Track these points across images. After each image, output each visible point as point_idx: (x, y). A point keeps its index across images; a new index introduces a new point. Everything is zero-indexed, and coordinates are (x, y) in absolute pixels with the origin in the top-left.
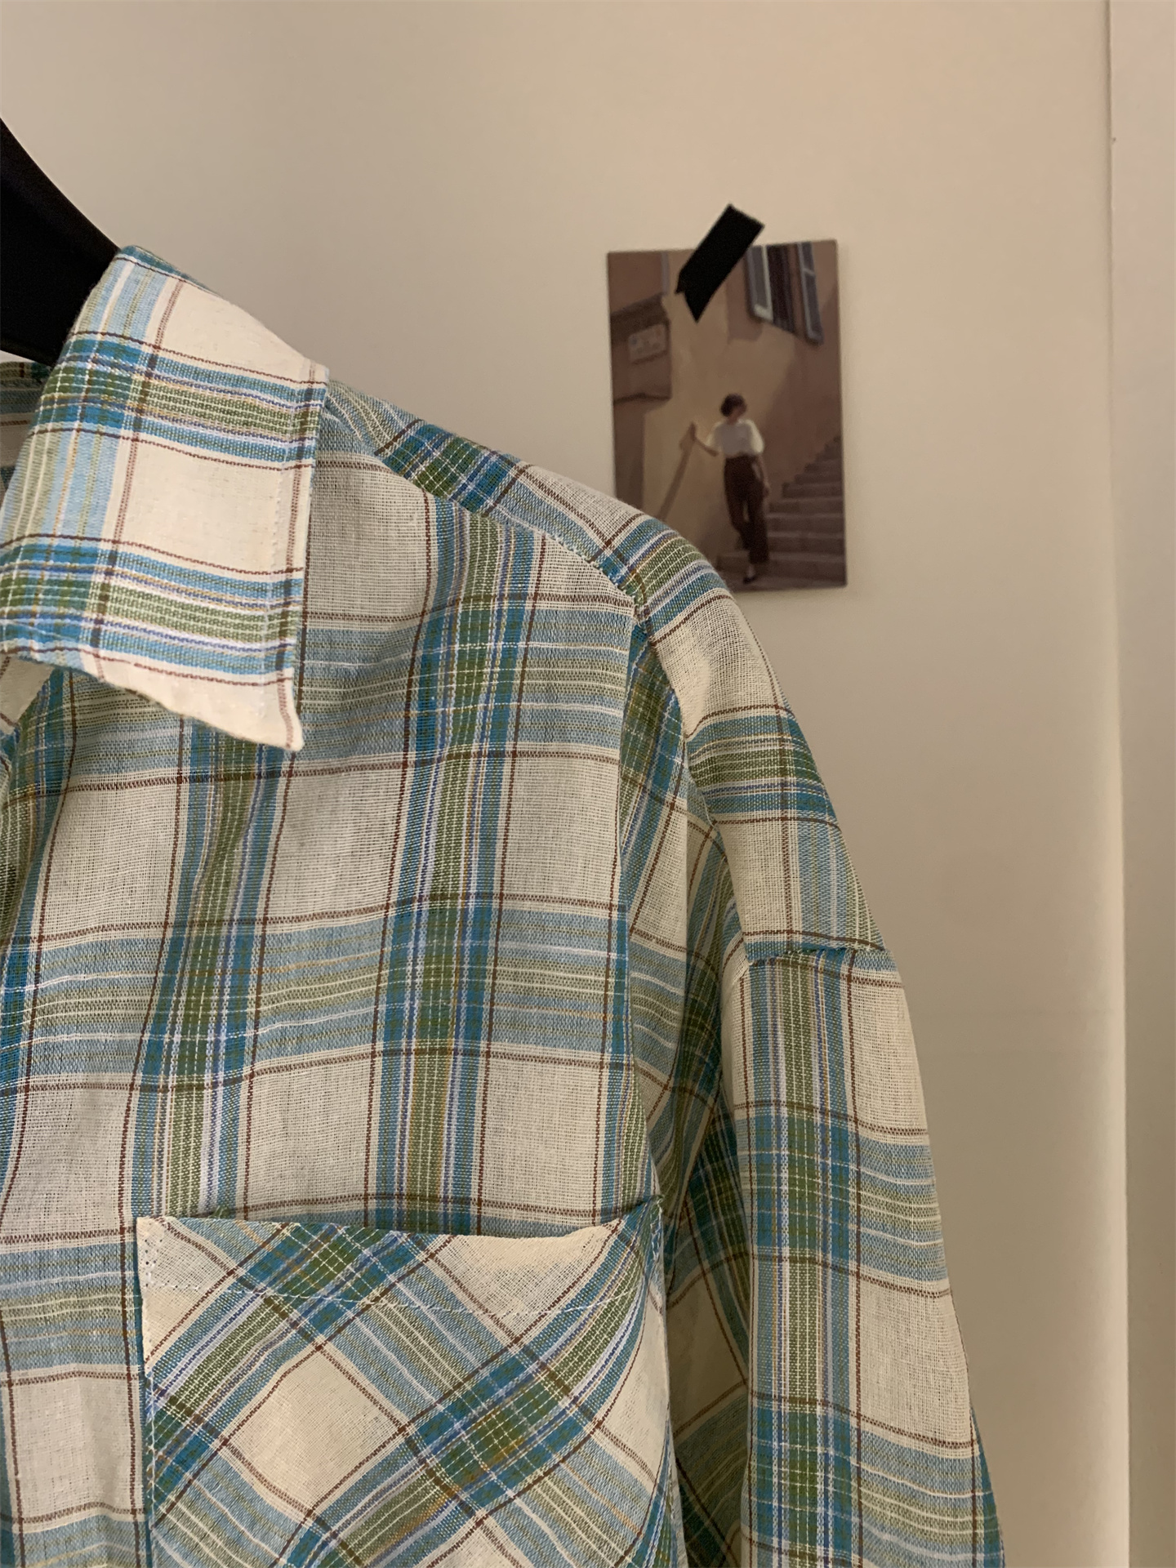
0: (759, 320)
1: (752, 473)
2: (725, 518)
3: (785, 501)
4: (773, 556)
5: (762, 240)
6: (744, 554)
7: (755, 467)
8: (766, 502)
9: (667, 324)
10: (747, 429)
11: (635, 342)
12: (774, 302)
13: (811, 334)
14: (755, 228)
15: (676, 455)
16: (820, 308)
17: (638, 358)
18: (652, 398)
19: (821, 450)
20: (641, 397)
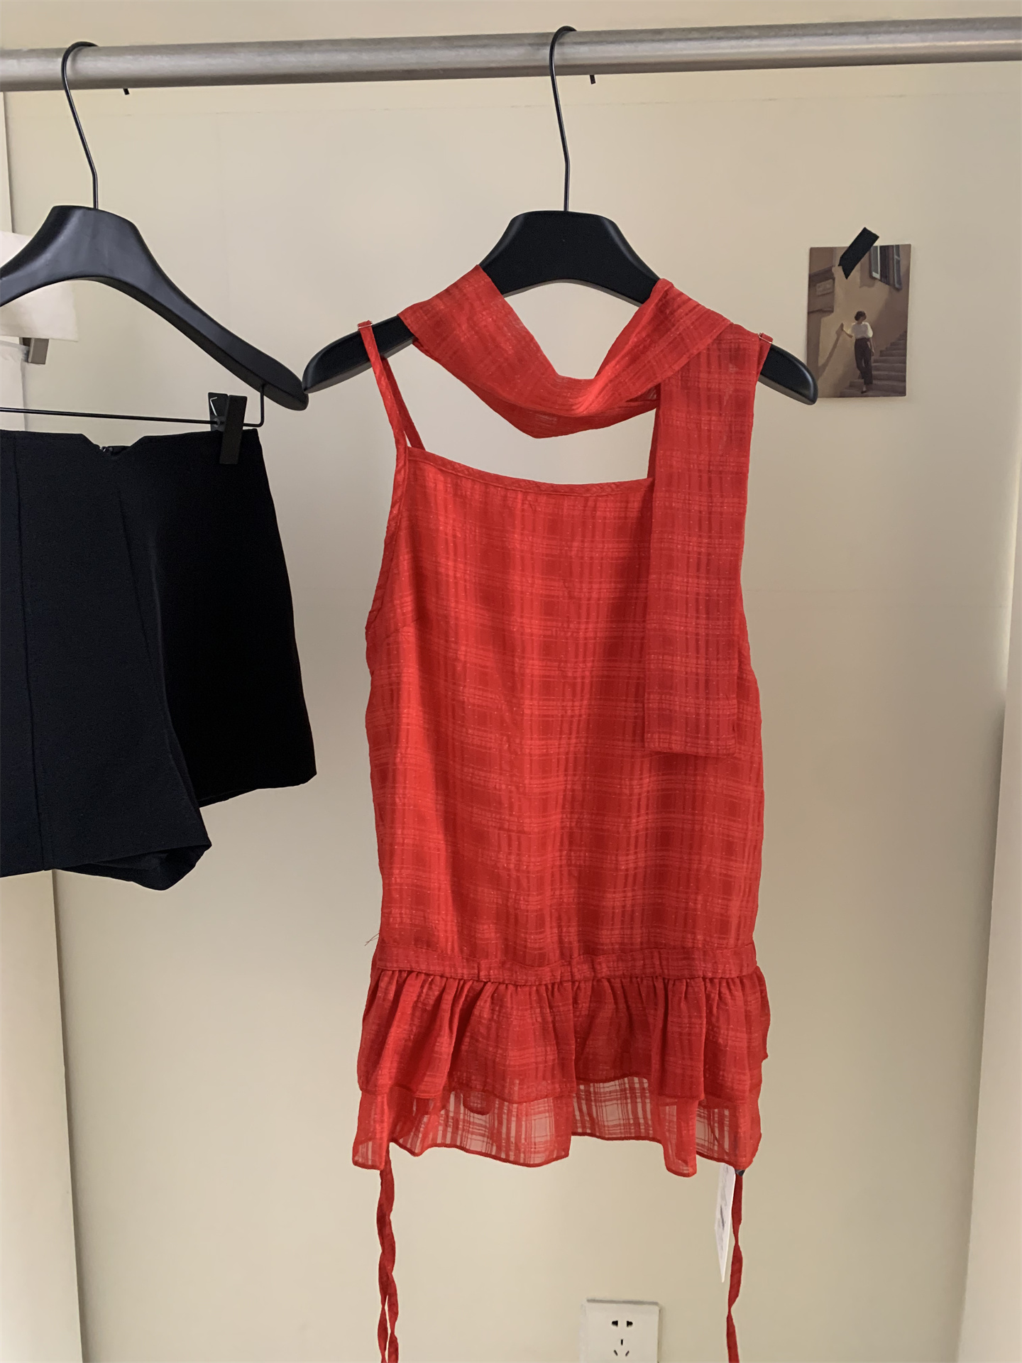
0: (875, 279)
1: (867, 346)
2: (855, 365)
3: (881, 358)
4: (874, 382)
5: (877, 243)
6: (863, 381)
7: (868, 343)
8: (873, 358)
9: (834, 279)
10: (866, 326)
11: (819, 287)
12: (881, 271)
13: (897, 286)
14: (876, 237)
15: (834, 337)
16: (902, 274)
17: (820, 294)
18: (825, 312)
19: (898, 336)
20: (820, 311)
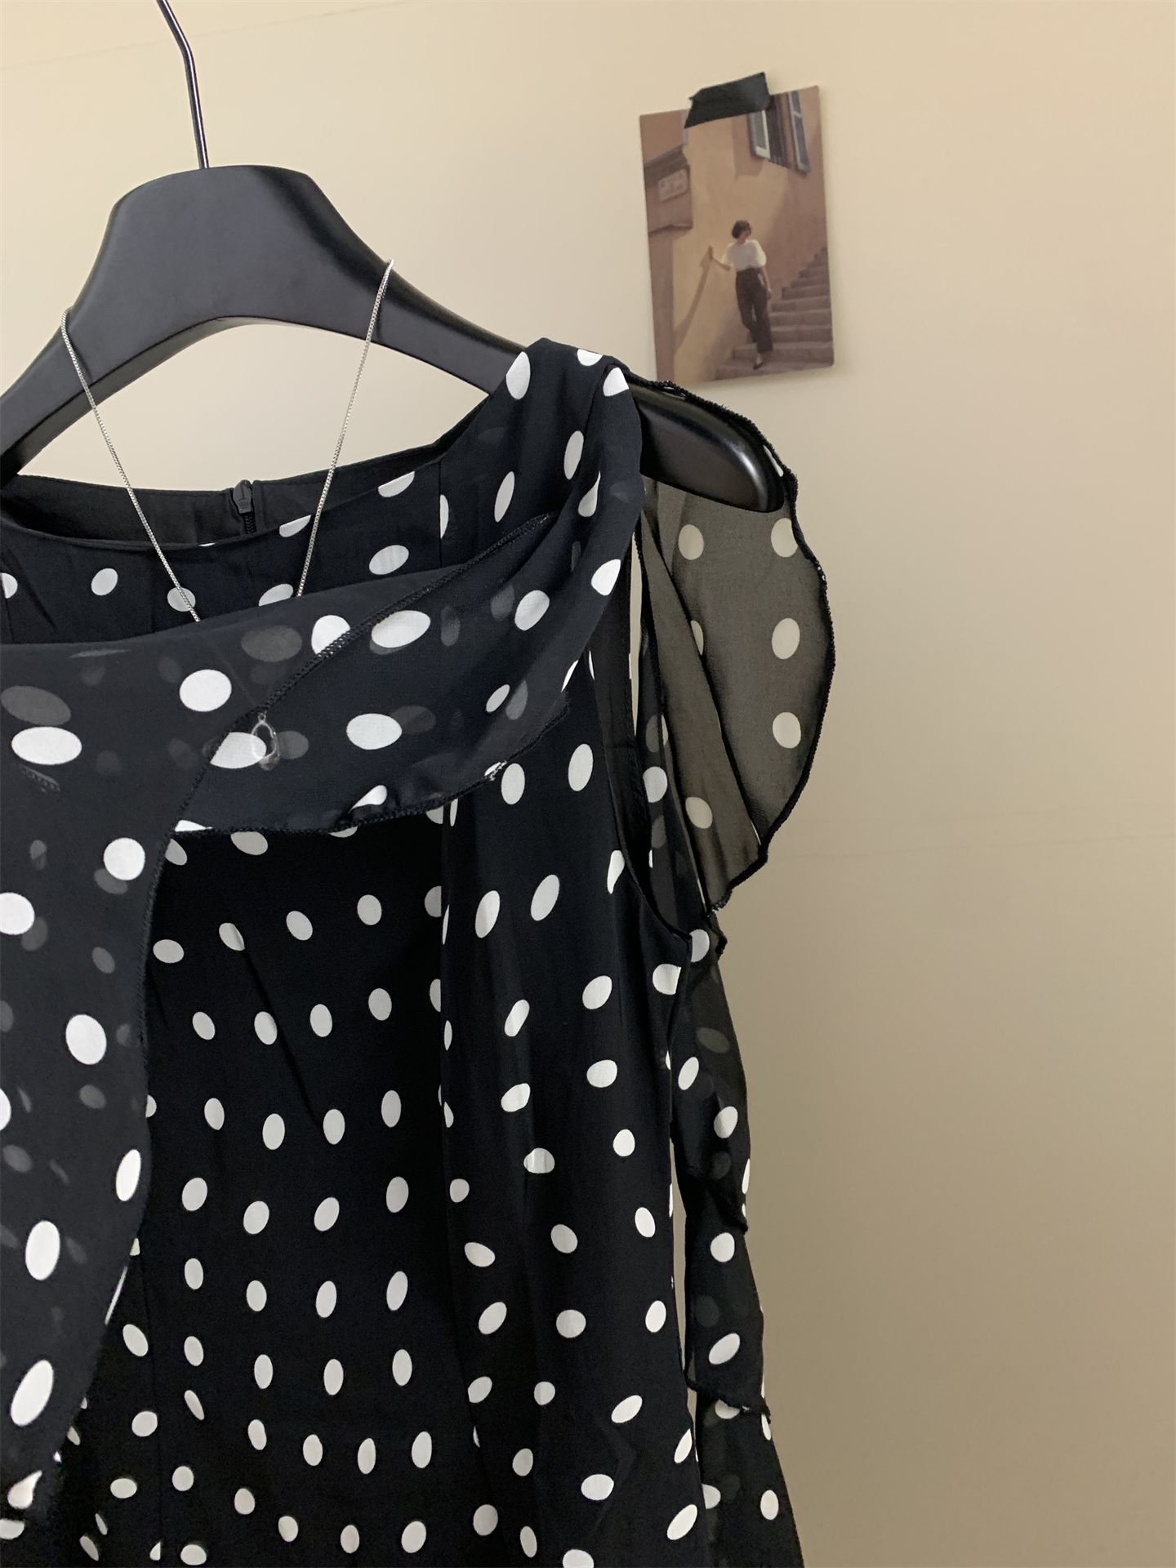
0: (760, 158)
1: (758, 282)
2: (738, 318)
3: (787, 302)
4: (776, 346)
6: (754, 346)
7: (760, 277)
8: (770, 303)
9: (688, 169)
10: (753, 247)
11: (663, 186)
12: (770, 142)
13: (801, 166)
15: (699, 272)
16: (806, 145)
17: (666, 198)
18: (679, 229)
19: (811, 259)
20: (670, 228)
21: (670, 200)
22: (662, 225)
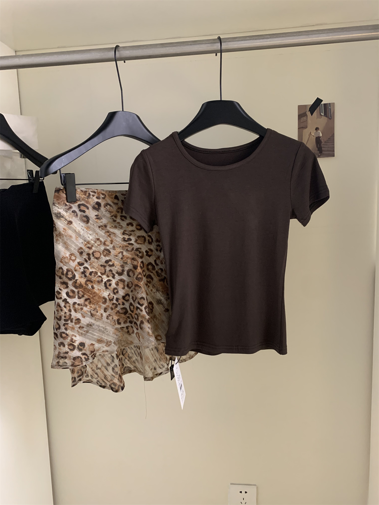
0: (322, 115)
1: (320, 139)
2: (316, 146)
3: (325, 144)
4: (323, 152)
5: (322, 103)
6: (319, 152)
7: (320, 138)
8: (322, 144)
9: (307, 116)
10: (319, 132)
11: (302, 119)
12: (324, 113)
13: (330, 117)
14: (322, 101)
15: (308, 137)
16: (332, 114)
18: (304, 128)
19: (331, 136)
20: (302, 128)
21: (303, 122)
22: (301, 127)
